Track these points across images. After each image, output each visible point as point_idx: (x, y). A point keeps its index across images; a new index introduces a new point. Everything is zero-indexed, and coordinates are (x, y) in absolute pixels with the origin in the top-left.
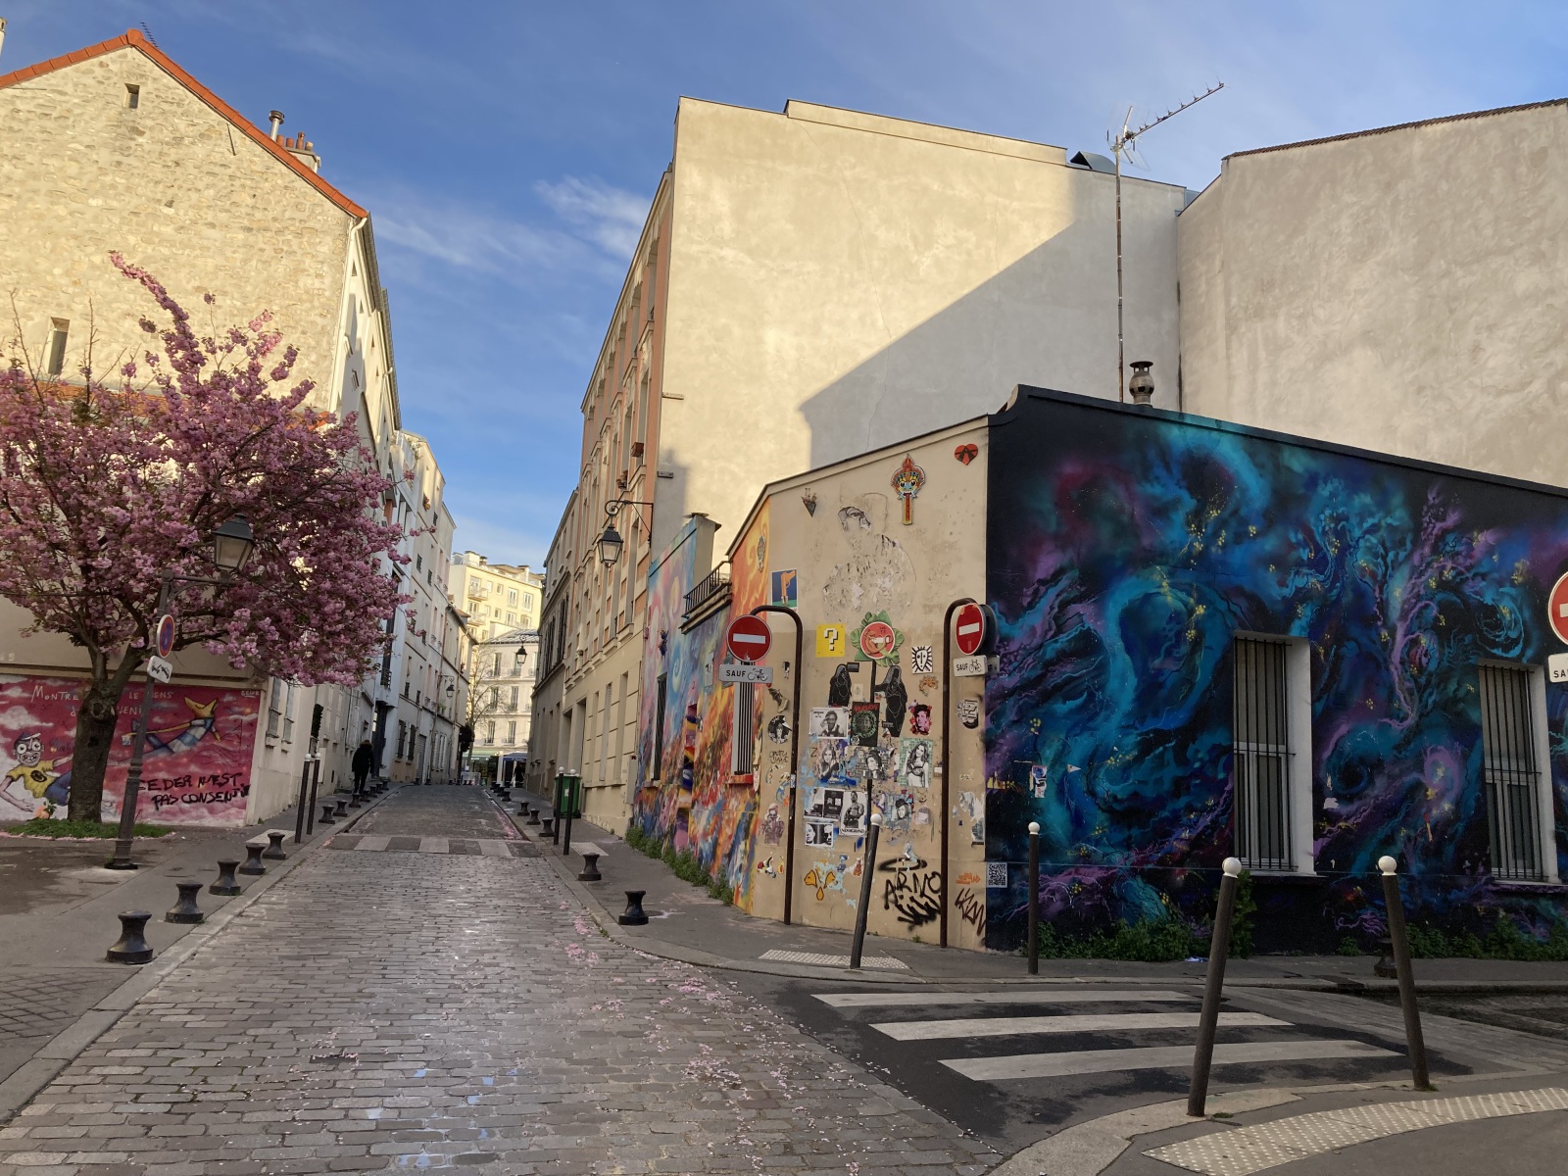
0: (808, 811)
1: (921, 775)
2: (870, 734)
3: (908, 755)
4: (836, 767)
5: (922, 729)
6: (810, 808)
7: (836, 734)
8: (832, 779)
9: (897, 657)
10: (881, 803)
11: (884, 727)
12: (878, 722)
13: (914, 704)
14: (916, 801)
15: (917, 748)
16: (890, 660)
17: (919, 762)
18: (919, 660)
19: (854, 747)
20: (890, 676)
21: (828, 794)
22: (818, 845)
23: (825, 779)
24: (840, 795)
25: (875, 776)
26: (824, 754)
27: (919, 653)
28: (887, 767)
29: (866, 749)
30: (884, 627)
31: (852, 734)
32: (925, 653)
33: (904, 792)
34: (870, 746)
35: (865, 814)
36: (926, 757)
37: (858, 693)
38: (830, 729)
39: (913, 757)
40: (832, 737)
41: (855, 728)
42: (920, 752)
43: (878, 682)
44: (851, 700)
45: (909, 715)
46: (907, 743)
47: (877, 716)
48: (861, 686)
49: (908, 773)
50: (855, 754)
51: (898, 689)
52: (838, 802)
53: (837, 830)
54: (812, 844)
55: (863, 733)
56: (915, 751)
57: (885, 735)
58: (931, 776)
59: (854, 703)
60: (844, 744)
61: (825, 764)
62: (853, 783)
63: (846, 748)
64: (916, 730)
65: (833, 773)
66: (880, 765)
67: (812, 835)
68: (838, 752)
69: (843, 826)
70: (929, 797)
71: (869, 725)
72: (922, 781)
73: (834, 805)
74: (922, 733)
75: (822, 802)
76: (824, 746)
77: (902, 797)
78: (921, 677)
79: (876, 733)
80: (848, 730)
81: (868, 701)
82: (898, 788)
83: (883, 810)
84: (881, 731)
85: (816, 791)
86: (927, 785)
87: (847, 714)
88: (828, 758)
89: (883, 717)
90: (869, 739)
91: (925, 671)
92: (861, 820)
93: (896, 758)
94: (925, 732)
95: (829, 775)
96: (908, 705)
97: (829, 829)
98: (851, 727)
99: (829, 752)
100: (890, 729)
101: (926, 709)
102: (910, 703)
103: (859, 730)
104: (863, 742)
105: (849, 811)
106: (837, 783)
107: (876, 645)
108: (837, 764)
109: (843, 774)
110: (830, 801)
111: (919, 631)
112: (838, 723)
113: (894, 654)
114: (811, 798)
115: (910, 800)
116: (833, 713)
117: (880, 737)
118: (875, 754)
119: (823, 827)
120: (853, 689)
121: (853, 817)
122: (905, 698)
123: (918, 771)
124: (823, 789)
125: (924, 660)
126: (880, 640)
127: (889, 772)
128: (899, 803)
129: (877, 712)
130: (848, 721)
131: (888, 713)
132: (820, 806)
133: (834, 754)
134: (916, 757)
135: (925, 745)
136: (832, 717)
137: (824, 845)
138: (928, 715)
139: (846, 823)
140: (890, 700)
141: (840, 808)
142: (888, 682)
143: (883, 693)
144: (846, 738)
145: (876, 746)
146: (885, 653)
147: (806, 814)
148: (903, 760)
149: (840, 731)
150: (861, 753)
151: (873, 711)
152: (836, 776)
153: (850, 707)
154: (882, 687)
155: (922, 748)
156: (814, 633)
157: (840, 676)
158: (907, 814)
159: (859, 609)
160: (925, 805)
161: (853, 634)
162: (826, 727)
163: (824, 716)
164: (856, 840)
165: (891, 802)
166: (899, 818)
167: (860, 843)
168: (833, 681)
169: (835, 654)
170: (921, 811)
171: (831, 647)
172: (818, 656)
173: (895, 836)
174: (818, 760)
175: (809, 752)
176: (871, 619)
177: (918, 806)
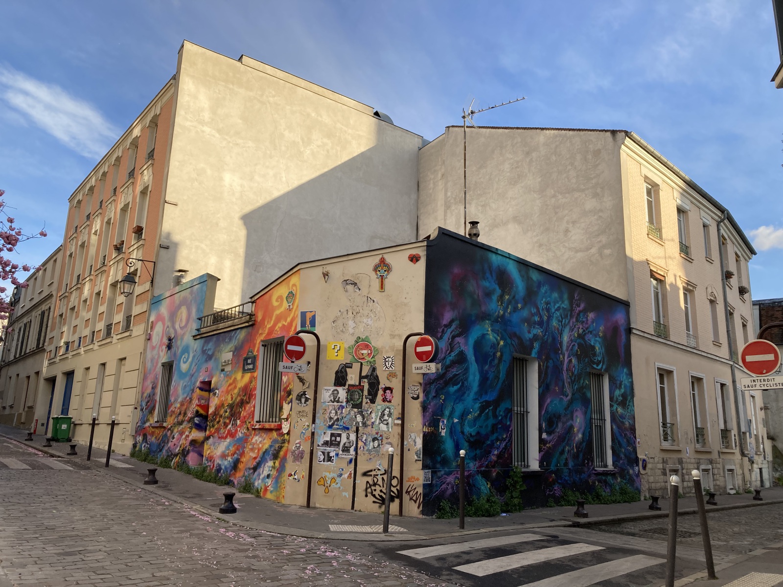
0: (320, 444)
1: (387, 424)
2: (358, 402)
3: (380, 413)
4: (338, 420)
5: (388, 400)
6: (321, 442)
7: (338, 401)
8: (335, 426)
9: (375, 361)
10: (363, 440)
11: (367, 398)
12: (363, 395)
13: (384, 386)
14: (384, 438)
15: (385, 410)
16: (370, 362)
17: (386, 417)
18: (387, 363)
19: (348, 409)
20: (371, 371)
21: (332, 435)
22: (325, 463)
23: (330, 427)
24: (340, 435)
25: (361, 425)
26: (330, 413)
27: (387, 360)
28: (367, 420)
29: (356, 410)
30: (368, 345)
31: (347, 402)
32: (390, 359)
33: (377, 433)
34: (358, 408)
35: (354, 445)
36: (390, 415)
37: (351, 380)
38: (334, 399)
39: (383, 415)
40: (335, 404)
41: (349, 399)
42: (386, 412)
43: (364, 374)
44: (347, 383)
45: (380, 392)
46: (379, 407)
47: (363, 392)
48: (353, 376)
49: (380, 423)
50: (349, 413)
51: (375, 378)
52: (338, 439)
53: (337, 455)
54: (322, 463)
55: (354, 401)
56: (384, 411)
57: (367, 403)
58: (393, 424)
59: (349, 385)
60: (343, 407)
61: (331, 418)
62: (348, 429)
63: (344, 410)
64: (384, 400)
65: (336, 423)
66: (364, 419)
67: (322, 457)
68: (339, 412)
69: (341, 452)
70: (391, 436)
71: (358, 397)
72: (388, 428)
73: (335, 441)
74: (388, 402)
75: (328, 439)
76: (331, 408)
77: (376, 436)
78: (388, 373)
79: (362, 401)
80: (345, 400)
81: (357, 384)
82: (374, 431)
83: (365, 444)
84: (365, 400)
85: (325, 433)
86: (390, 430)
87: (345, 391)
88: (333, 415)
89: (366, 393)
90: (357, 405)
91: (390, 369)
92: (352, 449)
93: (373, 415)
94: (390, 401)
95: (333, 425)
96: (380, 387)
97: (332, 454)
98: (347, 398)
99: (333, 412)
100: (370, 400)
101: (391, 389)
102: (382, 386)
103: (352, 399)
104: (354, 406)
105: (345, 444)
106: (338, 429)
107: (362, 354)
108: (338, 419)
109: (342, 424)
110: (333, 438)
111: (387, 348)
112: (339, 395)
113: (373, 359)
114: (322, 437)
115: (381, 438)
116: (336, 390)
117: (364, 404)
118: (361, 413)
119: (329, 453)
120: (349, 377)
121: (347, 447)
122: (379, 383)
123: (385, 422)
124: (329, 432)
125: (390, 363)
126: (365, 352)
127: (369, 423)
128: (374, 440)
129: (362, 391)
130: (345, 395)
131: (369, 391)
132: (327, 441)
133: (336, 413)
134: (384, 415)
135: (390, 408)
136: (336, 392)
137: (329, 463)
138: (392, 393)
139: (343, 451)
140: (370, 384)
141: (339, 442)
142: (369, 374)
143: (366, 380)
144: (344, 404)
145: (361, 408)
146: (368, 359)
147: (318, 446)
148: (377, 416)
149: (340, 400)
150: (352, 413)
151: (360, 389)
152: (337, 425)
153: (347, 387)
154: (366, 377)
155: (387, 410)
156: (326, 346)
157: (341, 371)
158: (379, 445)
159: (353, 334)
160: (389, 440)
161: (349, 347)
162: (332, 398)
163: (331, 392)
164: (348, 460)
165: (370, 439)
166: (374, 448)
167: (351, 461)
168: (337, 373)
169: (339, 358)
170: (387, 443)
171: (336, 354)
172: (327, 358)
173: (371, 457)
174: (327, 416)
175: (321, 412)
176: (360, 340)
177: (385, 441)
